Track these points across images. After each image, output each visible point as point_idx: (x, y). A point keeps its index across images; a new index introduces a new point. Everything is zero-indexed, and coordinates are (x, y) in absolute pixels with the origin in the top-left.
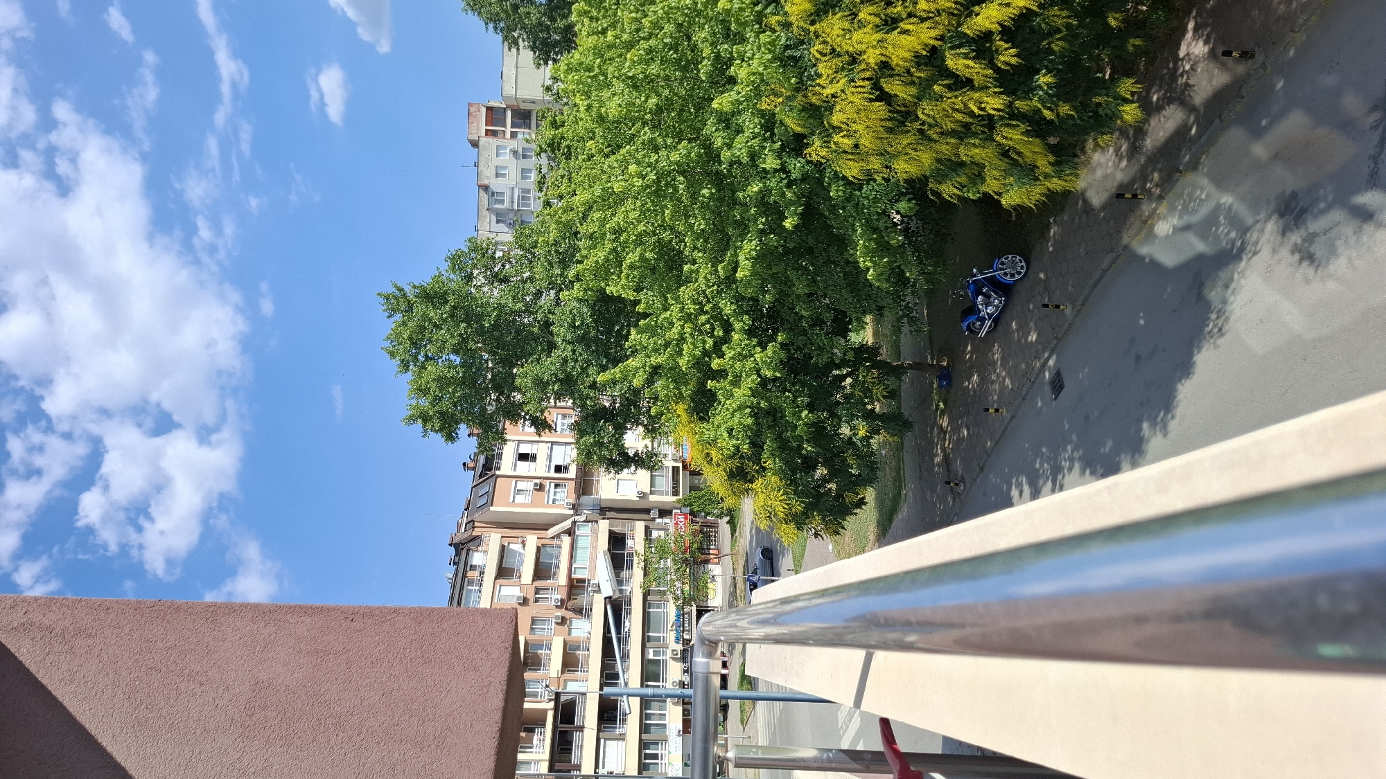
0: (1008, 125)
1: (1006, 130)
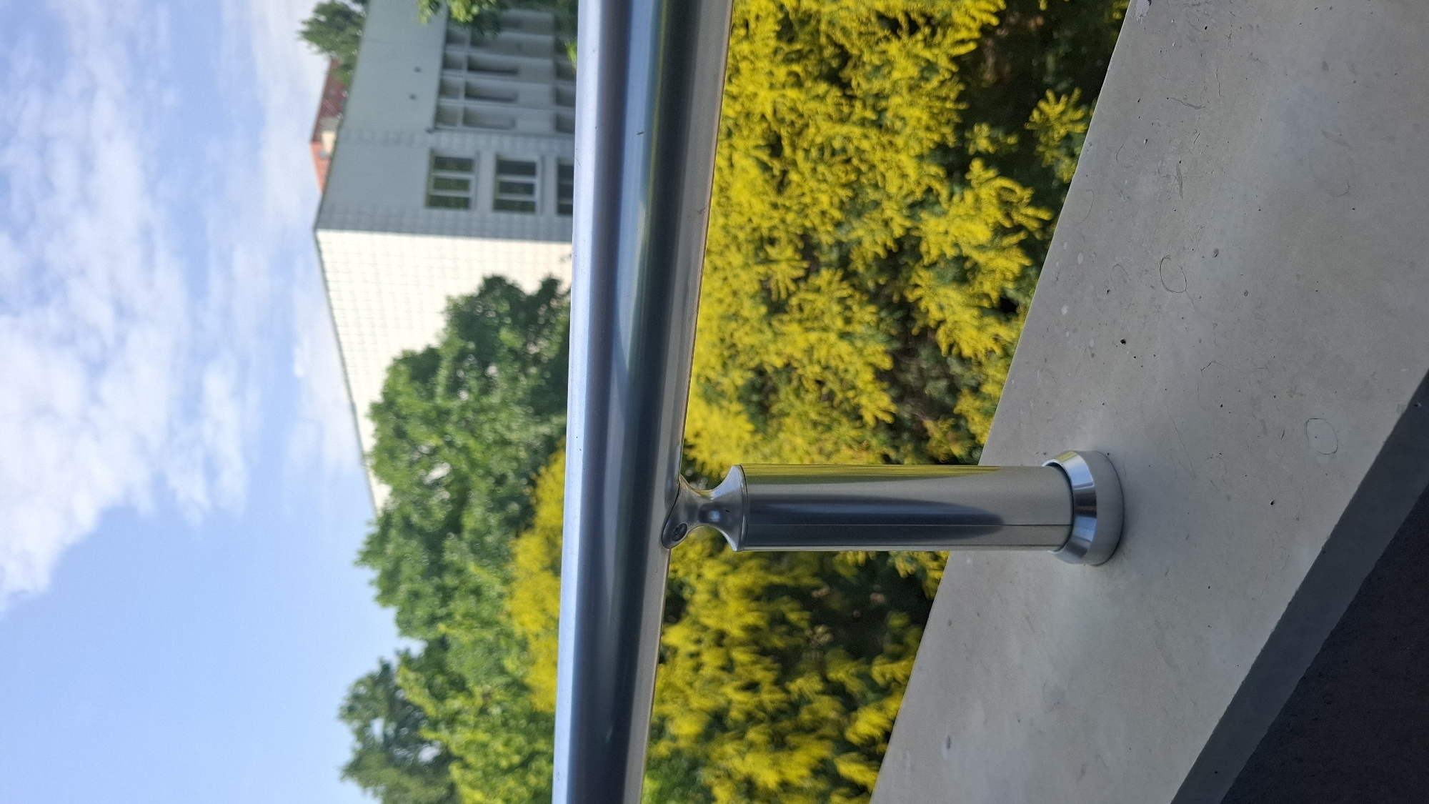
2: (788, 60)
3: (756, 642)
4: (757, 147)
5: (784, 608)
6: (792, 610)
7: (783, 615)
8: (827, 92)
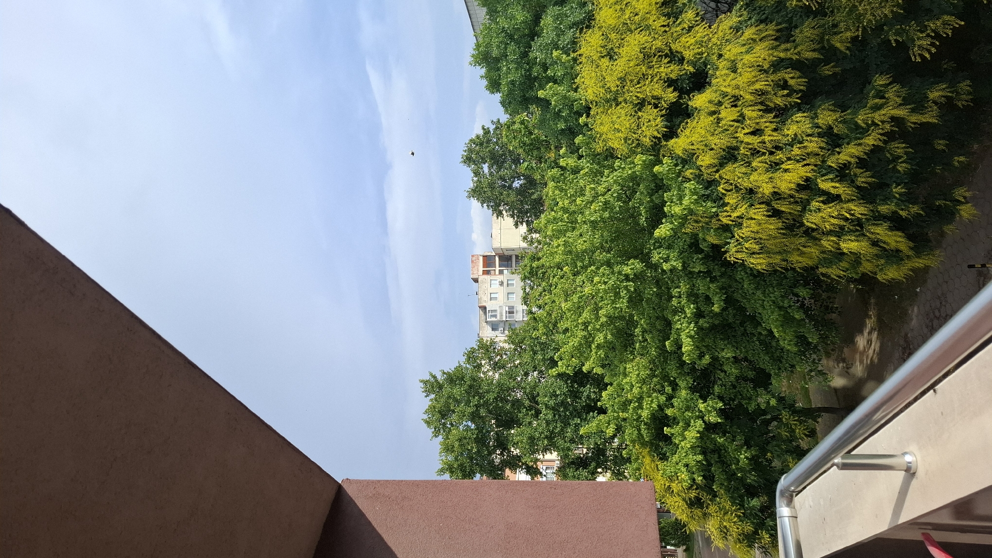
0: (874, 224)
1: (873, 227)
3: (762, 103)
5: (787, 76)
6: (792, 78)
7: (786, 82)
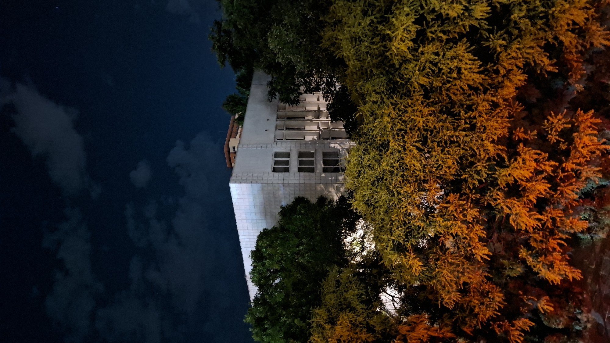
2: (428, 105)
4: (416, 142)
8: (447, 118)
